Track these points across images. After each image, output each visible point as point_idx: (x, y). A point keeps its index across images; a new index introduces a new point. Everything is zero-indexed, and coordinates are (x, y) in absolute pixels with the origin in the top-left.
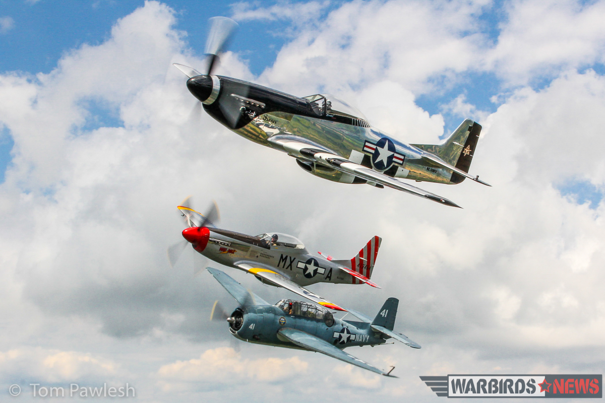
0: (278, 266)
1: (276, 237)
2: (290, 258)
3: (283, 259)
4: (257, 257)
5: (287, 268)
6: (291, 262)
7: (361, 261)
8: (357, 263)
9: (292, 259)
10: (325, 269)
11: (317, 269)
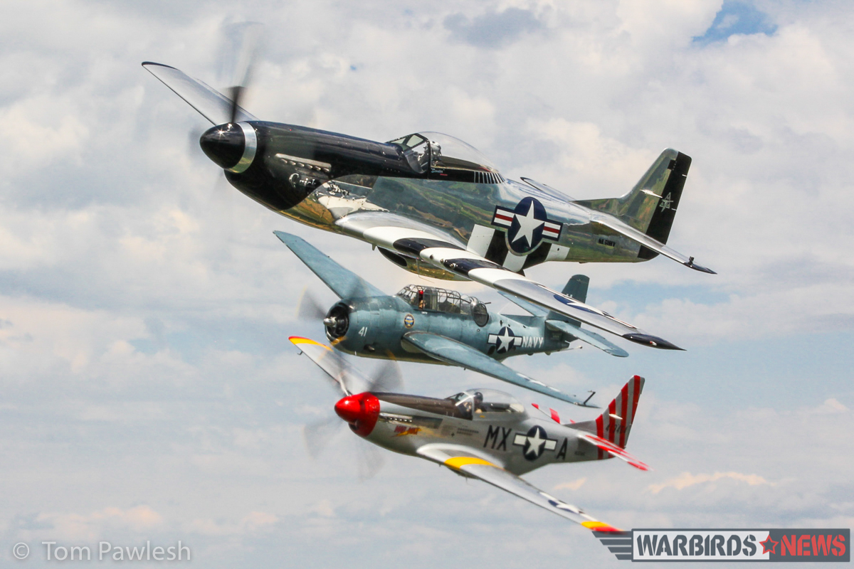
0: (485, 445)
1: (479, 397)
2: (504, 429)
3: (492, 434)
4: (453, 435)
5: (498, 448)
6: (505, 436)
7: (612, 420)
8: (606, 424)
9: (507, 431)
10: (556, 441)
11: (544, 444)
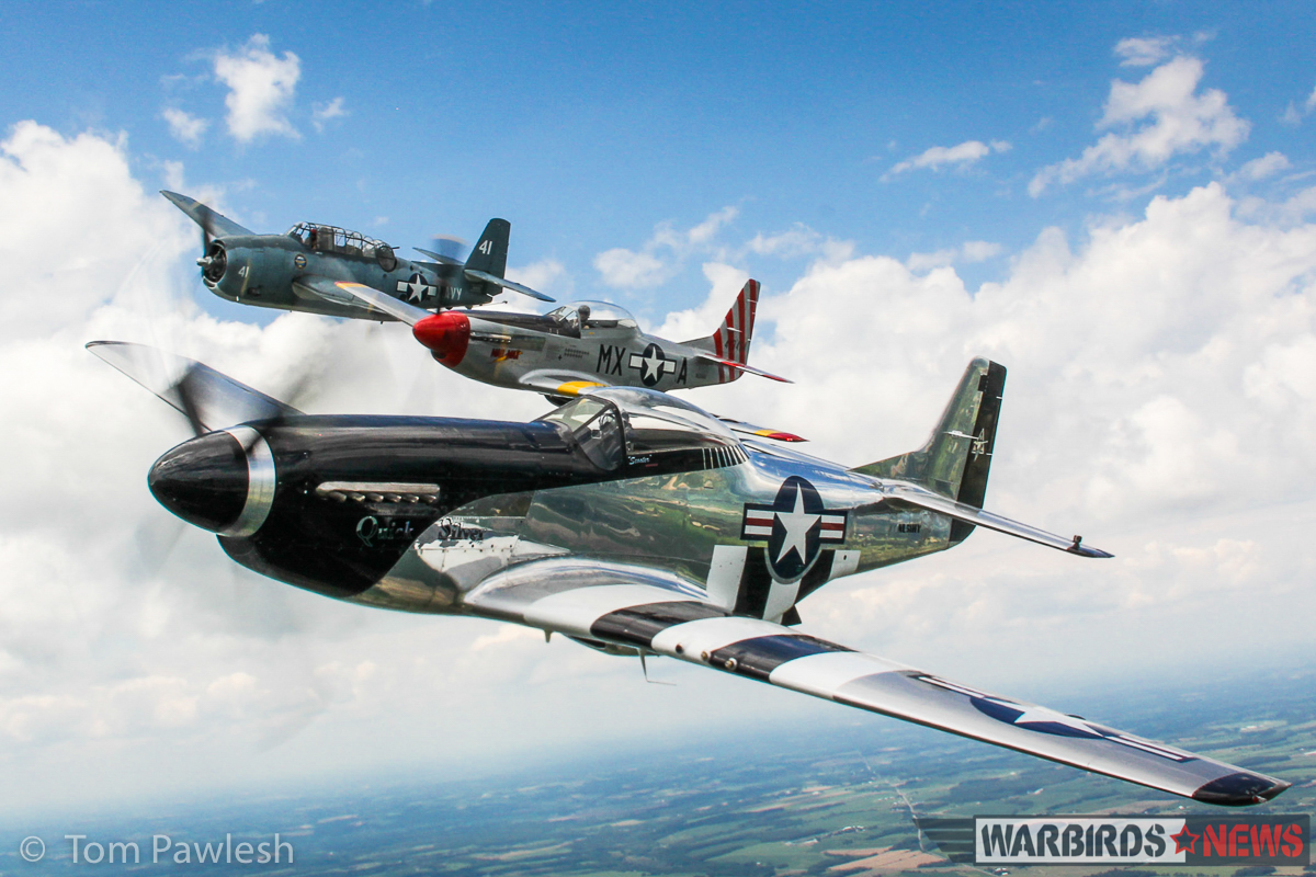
0: (598, 370)
2: (617, 349)
3: (604, 353)
4: (560, 358)
5: (613, 373)
6: (619, 358)
7: (731, 333)
8: (725, 340)
9: (620, 350)
10: (675, 361)
11: (662, 365)
